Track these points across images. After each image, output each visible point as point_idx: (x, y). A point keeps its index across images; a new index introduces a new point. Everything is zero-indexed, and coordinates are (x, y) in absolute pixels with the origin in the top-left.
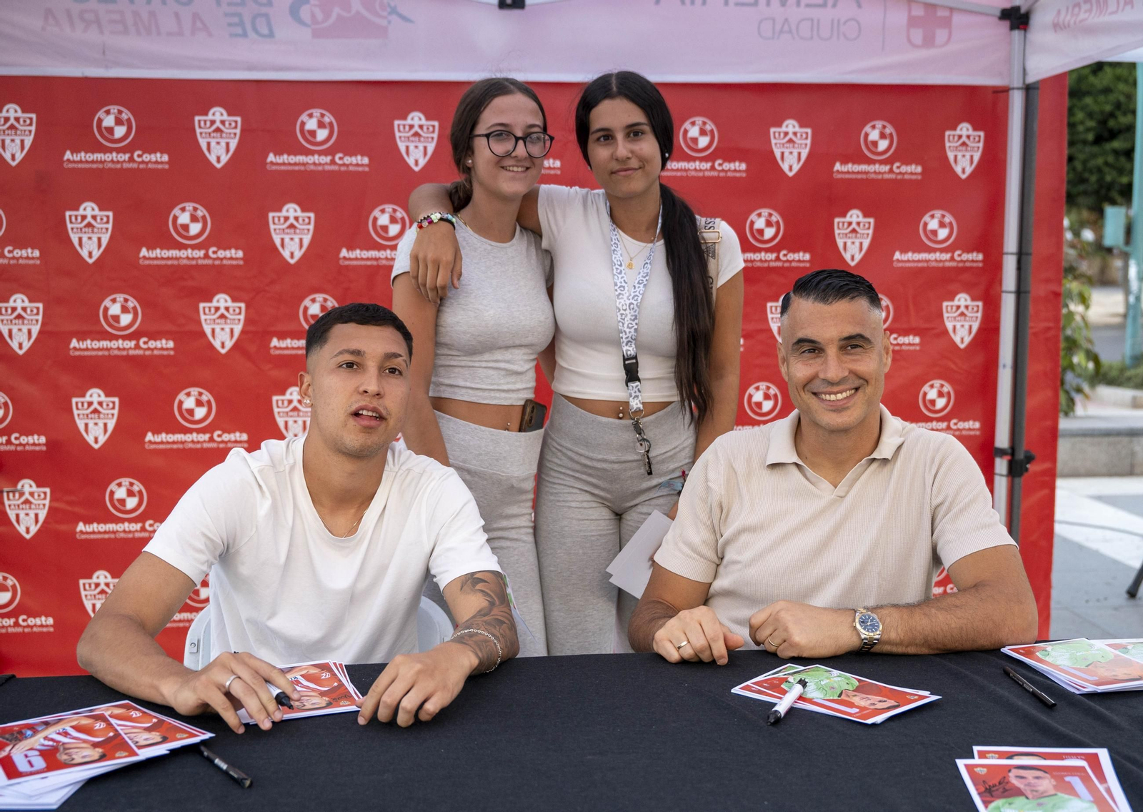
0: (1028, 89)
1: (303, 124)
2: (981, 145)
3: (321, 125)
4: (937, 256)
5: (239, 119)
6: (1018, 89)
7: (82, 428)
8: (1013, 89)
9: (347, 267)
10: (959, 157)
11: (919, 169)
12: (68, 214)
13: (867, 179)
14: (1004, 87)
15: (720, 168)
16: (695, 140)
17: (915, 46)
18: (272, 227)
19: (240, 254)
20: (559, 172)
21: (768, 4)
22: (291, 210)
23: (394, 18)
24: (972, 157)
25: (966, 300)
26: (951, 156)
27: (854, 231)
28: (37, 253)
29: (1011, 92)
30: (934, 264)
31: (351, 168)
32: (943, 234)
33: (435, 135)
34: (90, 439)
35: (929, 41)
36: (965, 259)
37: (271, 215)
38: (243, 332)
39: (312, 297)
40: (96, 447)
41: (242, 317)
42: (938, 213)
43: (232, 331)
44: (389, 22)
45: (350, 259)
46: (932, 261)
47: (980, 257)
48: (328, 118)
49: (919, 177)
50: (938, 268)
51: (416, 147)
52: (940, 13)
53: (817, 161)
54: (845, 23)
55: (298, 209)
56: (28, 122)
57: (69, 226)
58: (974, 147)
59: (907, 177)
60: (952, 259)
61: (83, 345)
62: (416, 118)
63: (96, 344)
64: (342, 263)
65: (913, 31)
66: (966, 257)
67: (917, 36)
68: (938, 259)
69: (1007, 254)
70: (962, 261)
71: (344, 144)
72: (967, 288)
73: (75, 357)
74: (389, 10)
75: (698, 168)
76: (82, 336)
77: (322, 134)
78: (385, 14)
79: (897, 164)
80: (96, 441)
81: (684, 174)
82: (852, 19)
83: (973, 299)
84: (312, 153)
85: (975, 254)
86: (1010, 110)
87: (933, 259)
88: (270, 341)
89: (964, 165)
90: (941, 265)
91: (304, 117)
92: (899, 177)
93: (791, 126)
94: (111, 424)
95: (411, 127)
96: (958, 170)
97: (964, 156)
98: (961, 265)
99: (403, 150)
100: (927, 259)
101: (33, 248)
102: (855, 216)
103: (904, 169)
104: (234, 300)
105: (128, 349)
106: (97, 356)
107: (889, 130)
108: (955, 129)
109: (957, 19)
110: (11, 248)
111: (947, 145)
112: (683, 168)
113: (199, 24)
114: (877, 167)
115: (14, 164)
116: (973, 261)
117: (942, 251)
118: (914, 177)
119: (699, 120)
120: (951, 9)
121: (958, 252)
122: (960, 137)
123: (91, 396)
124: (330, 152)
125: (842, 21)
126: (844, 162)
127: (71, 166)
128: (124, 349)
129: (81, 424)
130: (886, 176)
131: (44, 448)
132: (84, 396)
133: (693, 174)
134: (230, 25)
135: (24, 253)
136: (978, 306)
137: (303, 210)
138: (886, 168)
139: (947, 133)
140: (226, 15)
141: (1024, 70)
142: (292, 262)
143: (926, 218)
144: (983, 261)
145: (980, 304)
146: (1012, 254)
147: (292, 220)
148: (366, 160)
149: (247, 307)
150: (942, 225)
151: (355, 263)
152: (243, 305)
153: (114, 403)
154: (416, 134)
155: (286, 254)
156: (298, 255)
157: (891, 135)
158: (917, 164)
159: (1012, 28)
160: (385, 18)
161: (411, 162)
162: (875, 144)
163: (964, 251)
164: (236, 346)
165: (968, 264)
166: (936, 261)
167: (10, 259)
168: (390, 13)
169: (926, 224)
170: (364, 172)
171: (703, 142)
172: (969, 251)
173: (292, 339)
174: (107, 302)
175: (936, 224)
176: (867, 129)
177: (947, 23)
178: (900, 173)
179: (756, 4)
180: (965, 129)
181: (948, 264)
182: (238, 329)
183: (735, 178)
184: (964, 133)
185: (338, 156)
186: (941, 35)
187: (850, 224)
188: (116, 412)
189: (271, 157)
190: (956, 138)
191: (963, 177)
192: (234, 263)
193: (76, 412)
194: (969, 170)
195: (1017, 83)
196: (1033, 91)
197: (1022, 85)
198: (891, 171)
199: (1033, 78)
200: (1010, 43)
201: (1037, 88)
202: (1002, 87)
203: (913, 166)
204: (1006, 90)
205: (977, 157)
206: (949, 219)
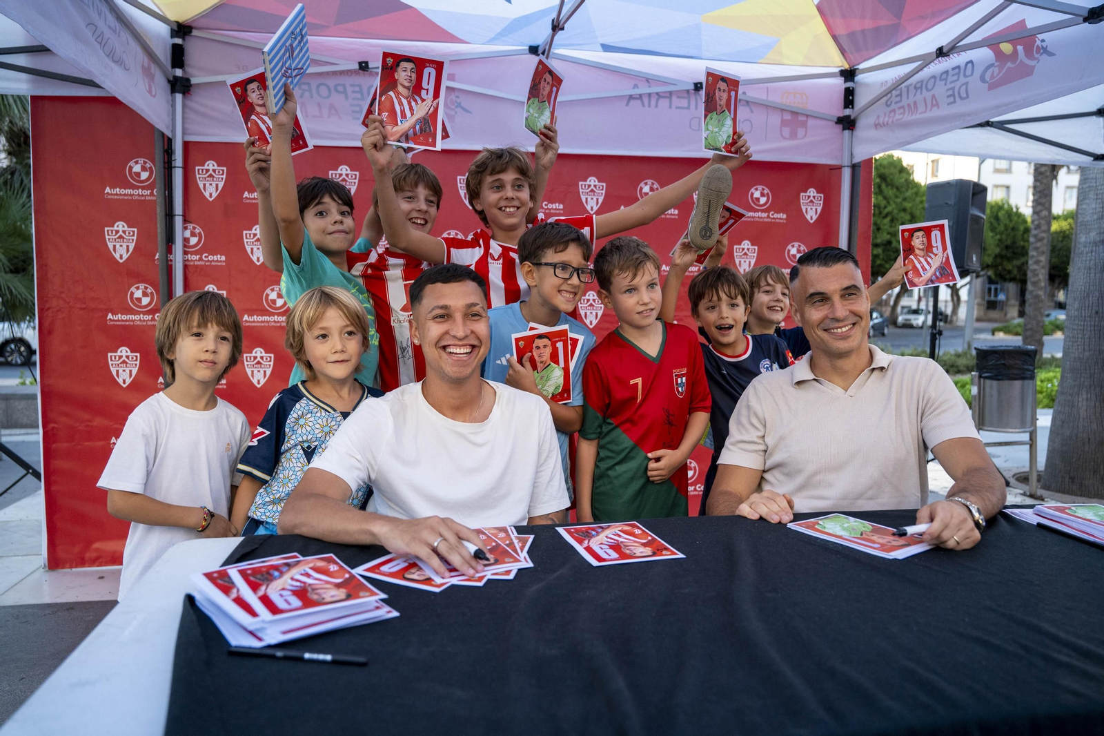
0: (854, 167)
2: (822, 202)
5: (357, 173)
6: (848, 166)
7: (249, 374)
8: (845, 166)
10: (809, 209)
11: (785, 216)
12: (245, 232)
13: (754, 221)
14: (839, 165)
16: (648, 193)
17: (785, 138)
21: (696, 108)
23: (459, 110)
24: (816, 210)
26: (804, 208)
27: (745, 254)
28: (223, 258)
29: (843, 169)
32: (798, 256)
34: (255, 381)
35: (793, 135)
40: (259, 386)
42: (795, 243)
44: (456, 113)
49: (785, 221)
52: (801, 118)
54: (743, 122)
56: (221, 172)
57: (245, 240)
58: (817, 204)
59: (777, 221)
61: (251, 319)
63: (260, 318)
65: (784, 129)
67: (786, 131)
73: (247, 326)
74: (456, 104)
76: (251, 312)
78: (453, 107)
79: (772, 213)
80: (259, 383)
82: (746, 120)
86: (842, 181)
89: (811, 215)
92: (773, 221)
94: (269, 372)
96: (808, 217)
97: (811, 209)
99: (463, 195)
101: (221, 255)
102: (746, 244)
103: (776, 216)
105: (281, 322)
106: (260, 326)
107: (766, 191)
108: (806, 191)
109: (811, 122)
110: (207, 255)
111: (801, 201)
113: (333, 112)
114: (760, 214)
115: (211, 200)
118: (782, 221)
119: (649, 182)
120: (807, 116)
122: (809, 197)
123: (256, 353)
125: (742, 120)
127: (248, 201)
128: (278, 322)
129: (249, 371)
130: (765, 220)
131: (225, 387)
132: (251, 353)
134: (353, 112)
135: (215, 258)
138: (765, 215)
139: (802, 194)
140: (351, 105)
141: (852, 154)
143: (789, 247)
150: (798, 251)
153: (270, 357)
157: (768, 194)
158: (784, 213)
159: (844, 129)
160: (454, 110)
161: (468, 203)
162: (758, 199)
167: (206, 261)
168: (456, 107)
169: (789, 251)
174: (268, 291)
175: (795, 250)
176: (753, 190)
177: (804, 124)
178: (774, 218)
179: (688, 108)
180: (812, 192)
183: (671, 219)
184: (812, 194)
186: (801, 132)
187: (743, 249)
188: (272, 363)
190: (807, 197)
191: (812, 222)
193: (246, 363)
194: (815, 218)
195: (846, 162)
196: (856, 168)
197: (849, 164)
198: (768, 217)
199: (856, 160)
200: (842, 138)
201: (860, 166)
202: (836, 165)
203: (781, 214)
204: (839, 168)
205: (819, 209)
206: (803, 248)
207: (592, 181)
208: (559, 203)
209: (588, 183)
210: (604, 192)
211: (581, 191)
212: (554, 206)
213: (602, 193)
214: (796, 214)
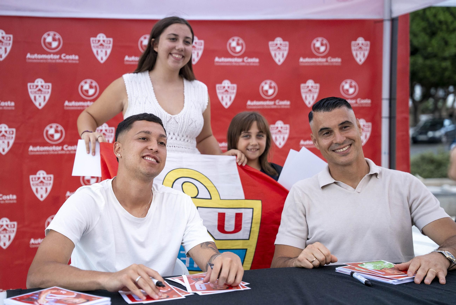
0: (393, 20)
1: (45, 39)
2: (368, 48)
3: (54, 40)
5: (11, 36)
6: (388, 20)
8: (386, 20)
9: (68, 110)
10: (358, 54)
11: (340, 60)
13: (316, 65)
14: (381, 19)
15: (246, 61)
16: (235, 48)
18: (29, 90)
19: (13, 104)
22: (39, 82)
24: (364, 54)
25: (363, 122)
26: (354, 53)
27: (310, 90)
29: (384, 22)
31: (69, 61)
32: (351, 91)
33: (111, 45)
36: (362, 103)
37: (29, 84)
38: (14, 144)
39: (50, 125)
41: (14, 136)
42: (349, 81)
43: (8, 143)
45: (69, 106)
47: (369, 101)
48: (58, 36)
49: (340, 64)
51: (102, 51)
53: (292, 56)
55: (43, 81)
58: (365, 49)
59: (334, 64)
60: (356, 103)
62: (101, 37)
64: (66, 108)
66: (362, 101)
69: (384, 99)
70: (360, 104)
71: (65, 49)
72: (364, 116)
75: (236, 61)
77: (55, 44)
79: (330, 58)
81: (230, 64)
83: (367, 121)
84: (50, 53)
85: (367, 100)
88: (29, 148)
89: (361, 58)
91: (45, 35)
92: (331, 64)
93: (279, 41)
95: (99, 41)
96: (358, 60)
97: (360, 53)
98: (361, 106)
99: (95, 52)
102: (310, 83)
103: (333, 60)
104: (10, 127)
107: (325, 41)
108: (356, 40)
111: (353, 48)
112: (230, 61)
114: (320, 60)
116: (366, 103)
118: (337, 64)
119: (236, 38)
121: (359, 99)
124: (59, 53)
126: (304, 57)
130: (325, 64)
133: (234, 64)
137: (46, 82)
138: (324, 60)
139: (353, 42)
141: (391, 11)
142: (40, 108)
143: (343, 83)
144: (372, 103)
146: (386, 99)
147: (40, 87)
148: (77, 57)
149: (17, 131)
150: (351, 86)
151: (72, 108)
152: (14, 130)
154: (101, 45)
155: (37, 104)
156: (43, 104)
157: (326, 44)
158: (339, 58)
161: (99, 58)
162: (319, 48)
163: (361, 99)
164: (10, 151)
165: (364, 105)
169: (343, 87)
170: (76, 63)
171: (238, 49)
172: (364, 98)
173: (40, 146)
175: (349, 86)
176: (314, 41)
178: (331, 62)
180: (361, 40)
181: (354, 105)
182: (12, 142)
183: (254, 66)
184: (360, 42)
185: (63, 55)
187: (308, 87)
189: (29, 56)
190: (357, 45)
191: (360, 63)
192: (10, 108)
194: (363, 60)
195: (387, 17)
196: (395, 21)
198: (327, 61)
202: (379, 20)
203: (337, 59)
204: (381, 21)
205: (367, 53)
206: (354, 83)
213: (201, 48)
214: (349, 58)
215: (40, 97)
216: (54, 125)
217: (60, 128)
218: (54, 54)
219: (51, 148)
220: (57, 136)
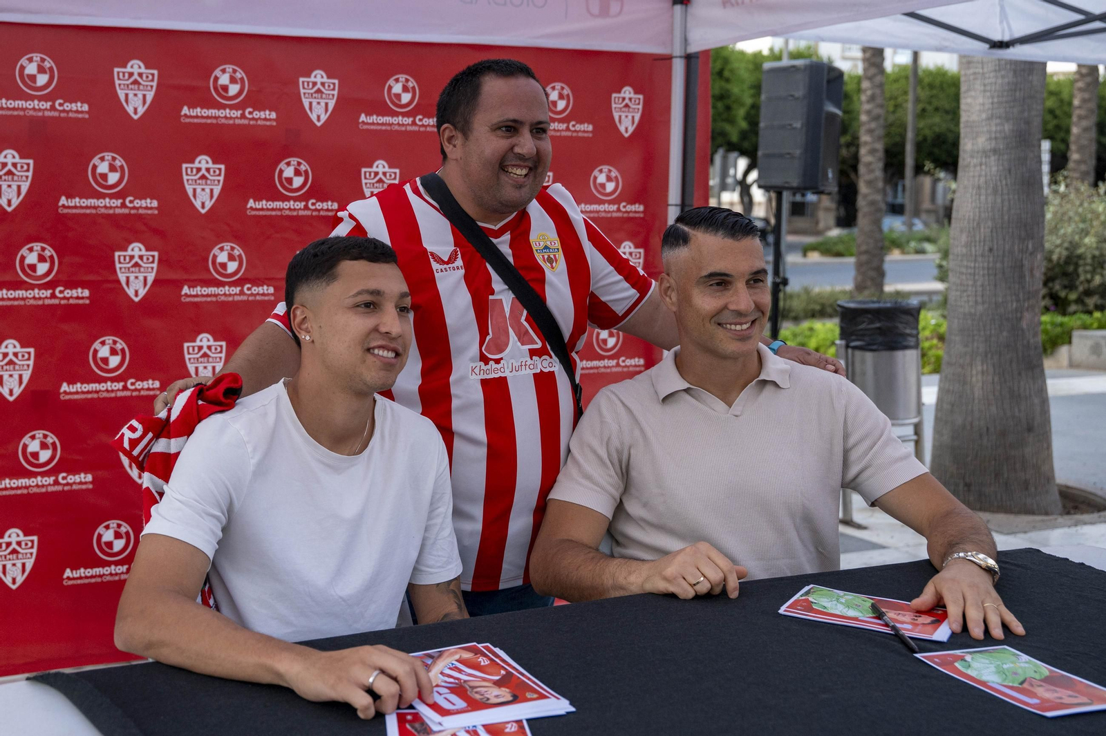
0: (689, 58)
1: (22, 69)
2: (640, 107)
3: (41, 70)
4: (606, 207)
6: (681, 57)
8: (676, 57)
9: (65, 215)
10: (623, 117)
11: (590, 128)
14: (668, 55)
15: (420, 123)
16: (398, 96)
17: (592, 15)
20: (274, 124)
22: (9, 156)
24: (633, 117)
25: (630, 248)
26: (616, 115)
29: (675, 61)
30: (603, 215)
31: (71, 115)
32: (610, 187)
33: (155, 84)
35: (604, 12)
36: (629, 210)
39: (29, 246)
42: (605, 168)
45: (69, 208)
46: (602, 212)
47: (641, 208)
48: (48, 63)
49: (591, 135)
50: (607, 218)
51: (135, 95)
55: (17, 155)
58: (634, 109)
59: (580, 134)
60: (619, 210)
62: (136, 66)
64: (61, 211)
66: (630, 208)
67: (594, 6)
68: (607, 210)
69: (672, 205)
70: (627, 212)
71: (63, 91)
72: (632, 237)
75: (401, 123)
77: (42, 80)
79: (573, 123)
81: (389, 128)
83: (636, 247)
84: (32, 98)
85: (637, 206)
86: (673, 77)
87: (602, 210)
89: (627, 125)
90: (609, 215)
91: (23, 61)
92: (575, 134)
95: (131, 74)
96: (622, 129)
97: (627, 116)
98: (626, 215)
99: (122, 98)
100: (598, 210)
103: (579, 127)
107: (567, 91)
108: (619, 91)
111: (614, 106)
112: (388, 122)
116: (636, 212)
117: (610, 202)
118: (586, 135)
119: (402, 77)
121: (624, 204)
122: (624, 99)
124: (50, 97)
133: (396, 128)
136: (640, 253)
137: (22, 157)
138: (564, 126)
139: (614, 95)
141: (686, 41)
142: (9, 209)
143: (596, 173)
144: (644, 212)
145: (642, 251)
146: (676, 205)
147: (10, 167)
148: (86, 107)
150: (609, 179)
151: (74, 211)
154: (136, 82)
156: (16, 202)
157: (569, 95)
158: (589, 123)
159: (674, 3)
161: (130, 110)
162: (554, 103)
163: (628, 204)
165: (631, 215)
166: (605, 211)
169: (595, 178)
170: (83, 119)
171: (406, 98)
172: (632, 202)
173: (9, 289)
175: (605, 178)
176: (548, 89)
178: (575, 131)
180: (627, 92)
181: (615, 215)
184: (627, 96)
185: (58, 101)
190: (621, 100)
191: (626, 135)
194: (631, 130)
195: (677, 51)
196: (693, 60)
197: (683, 54)
198: (568, 129)
199: (693, 49)
200: (672, 16)
201: (697, 58)
202: (665, 55)
203: (586, 125)
204: (668, 59)
205: (637, 117)
206: (614, 173)
207: (319, 76)
208: (270, 111)
209: (312, 79)
210: (336, 93)
211: (302, 91)
212: (262, 115)
213: (333, 95)
214: (606, 124)
215: (9, 186)
216: (37, 246)
217: (49, 251)
218: (40, 99)
219: (30, 294)
220: (42, 268)
